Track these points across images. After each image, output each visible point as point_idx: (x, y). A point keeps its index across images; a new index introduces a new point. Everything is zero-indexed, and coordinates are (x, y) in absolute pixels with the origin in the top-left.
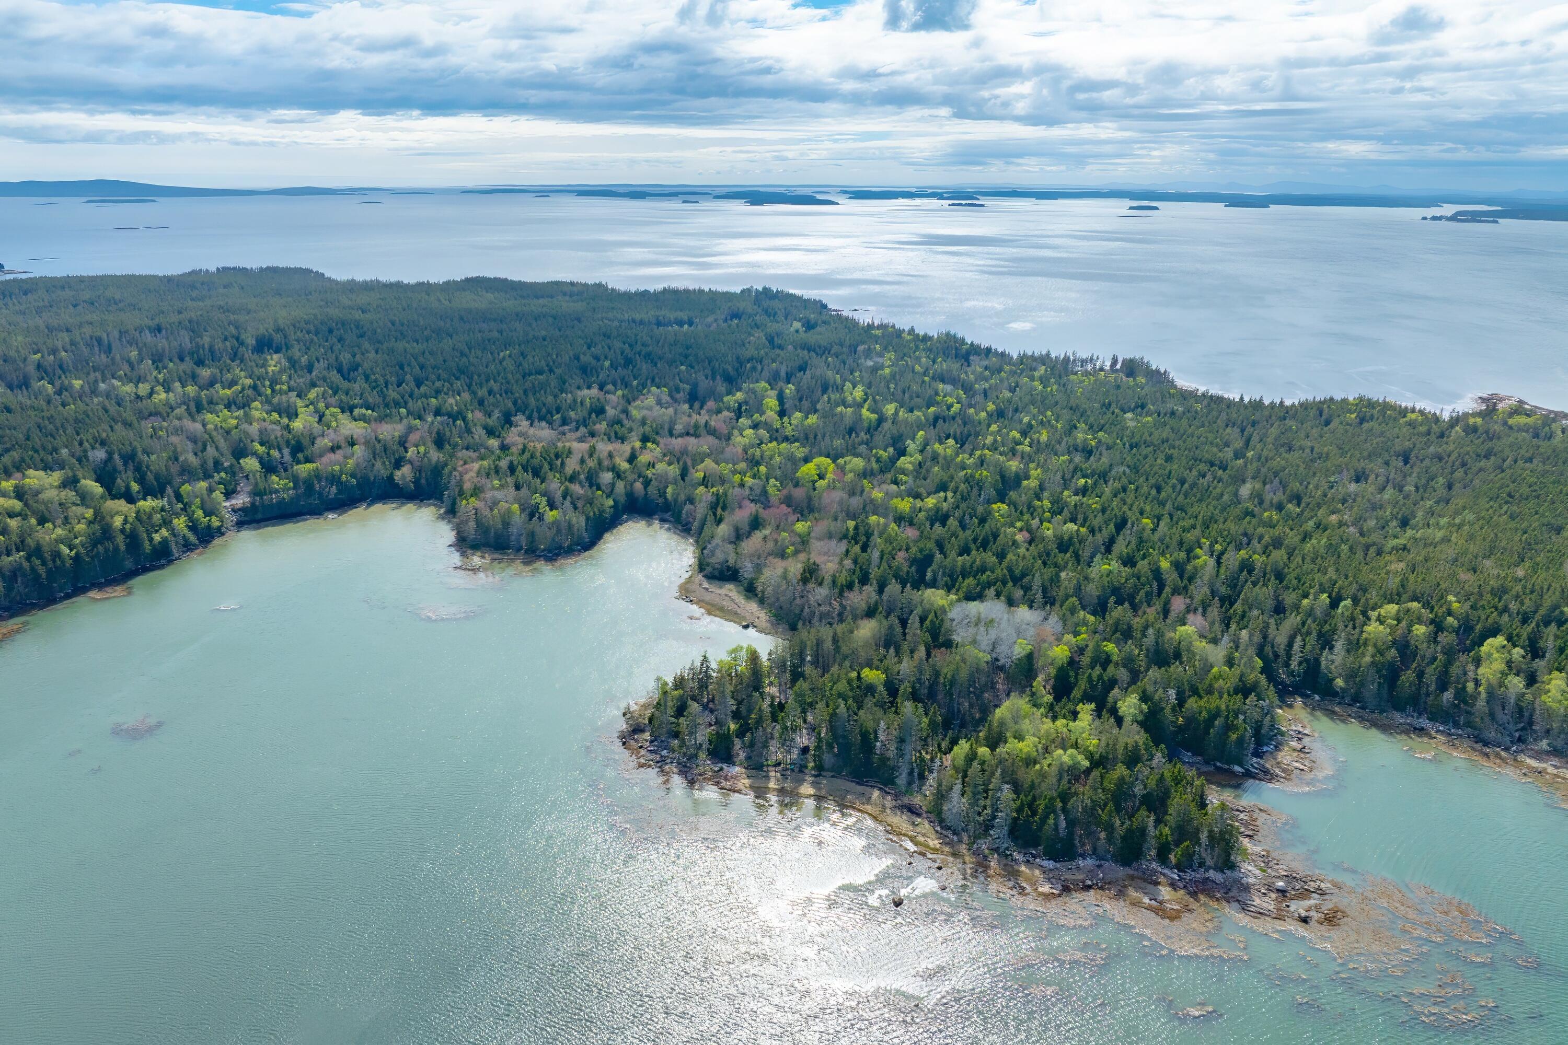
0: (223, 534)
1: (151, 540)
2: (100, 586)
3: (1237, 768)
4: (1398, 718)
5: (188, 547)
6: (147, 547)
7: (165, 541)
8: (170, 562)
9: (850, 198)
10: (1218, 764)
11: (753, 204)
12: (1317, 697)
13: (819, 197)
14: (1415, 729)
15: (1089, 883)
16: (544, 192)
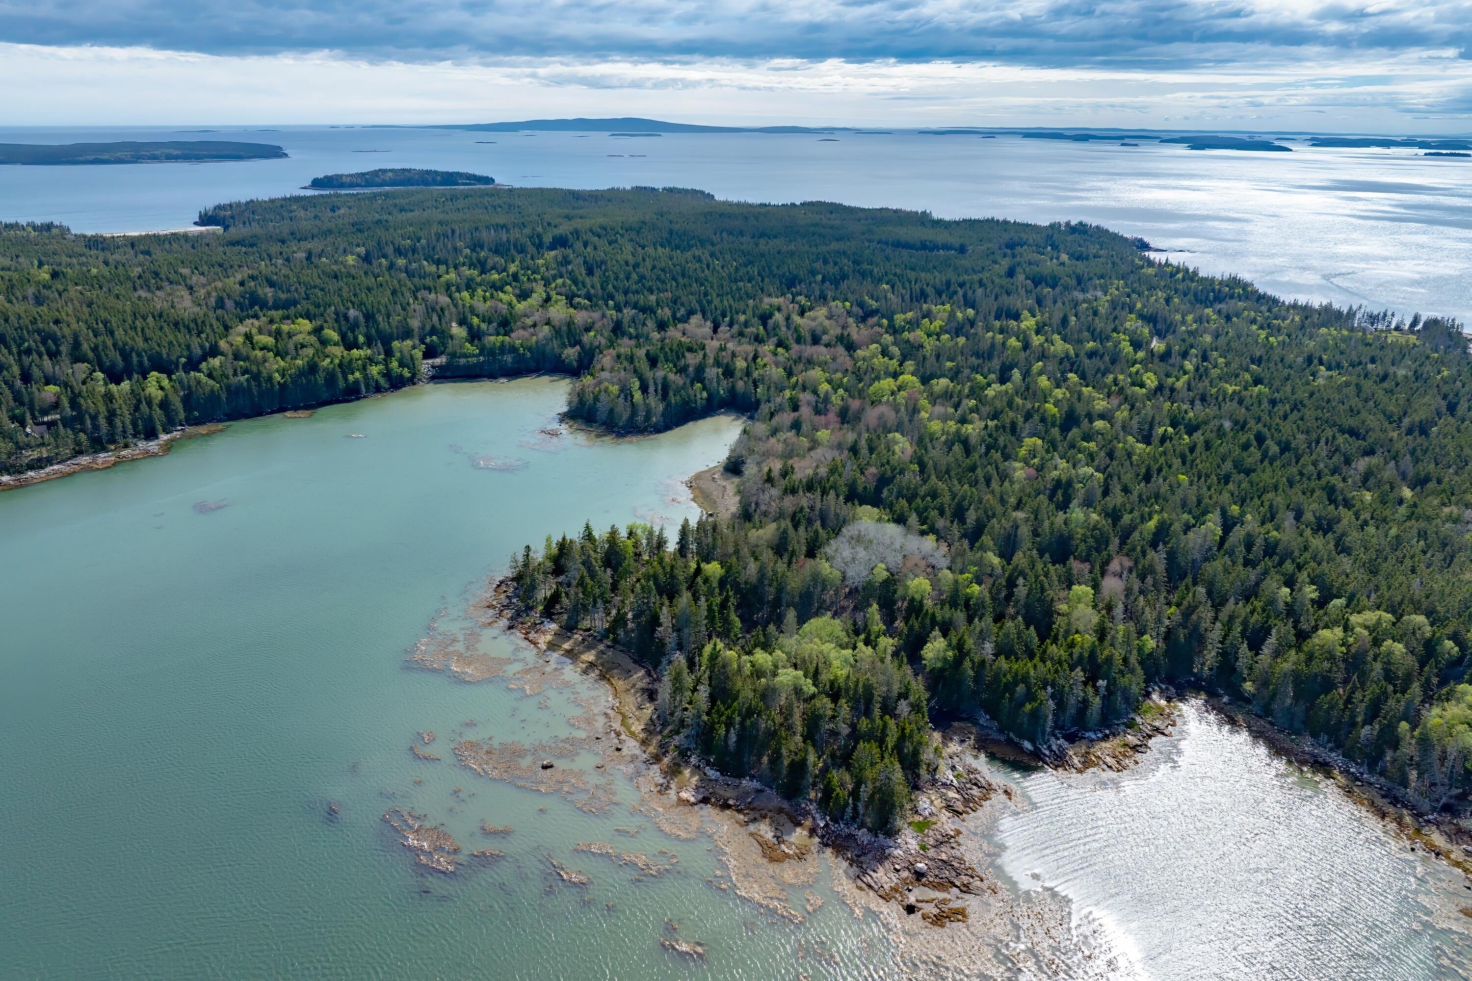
0: (414, 384)
1: (346, 379)
2: (296, 408)
3: (1028, 745)
4: (1307, 745)
5: (378, 389)
6: (341, 384)
7: (356, 382)
8: (358, 399)
9: (1313, 145)
10: (1011, 735)
11: (1193, 148)
12: (1225, 699)
13: (1277, 143)
14: (1316, 762)
15: (731, 802)
16: (990, 134)
